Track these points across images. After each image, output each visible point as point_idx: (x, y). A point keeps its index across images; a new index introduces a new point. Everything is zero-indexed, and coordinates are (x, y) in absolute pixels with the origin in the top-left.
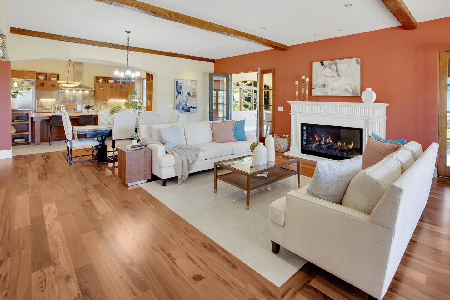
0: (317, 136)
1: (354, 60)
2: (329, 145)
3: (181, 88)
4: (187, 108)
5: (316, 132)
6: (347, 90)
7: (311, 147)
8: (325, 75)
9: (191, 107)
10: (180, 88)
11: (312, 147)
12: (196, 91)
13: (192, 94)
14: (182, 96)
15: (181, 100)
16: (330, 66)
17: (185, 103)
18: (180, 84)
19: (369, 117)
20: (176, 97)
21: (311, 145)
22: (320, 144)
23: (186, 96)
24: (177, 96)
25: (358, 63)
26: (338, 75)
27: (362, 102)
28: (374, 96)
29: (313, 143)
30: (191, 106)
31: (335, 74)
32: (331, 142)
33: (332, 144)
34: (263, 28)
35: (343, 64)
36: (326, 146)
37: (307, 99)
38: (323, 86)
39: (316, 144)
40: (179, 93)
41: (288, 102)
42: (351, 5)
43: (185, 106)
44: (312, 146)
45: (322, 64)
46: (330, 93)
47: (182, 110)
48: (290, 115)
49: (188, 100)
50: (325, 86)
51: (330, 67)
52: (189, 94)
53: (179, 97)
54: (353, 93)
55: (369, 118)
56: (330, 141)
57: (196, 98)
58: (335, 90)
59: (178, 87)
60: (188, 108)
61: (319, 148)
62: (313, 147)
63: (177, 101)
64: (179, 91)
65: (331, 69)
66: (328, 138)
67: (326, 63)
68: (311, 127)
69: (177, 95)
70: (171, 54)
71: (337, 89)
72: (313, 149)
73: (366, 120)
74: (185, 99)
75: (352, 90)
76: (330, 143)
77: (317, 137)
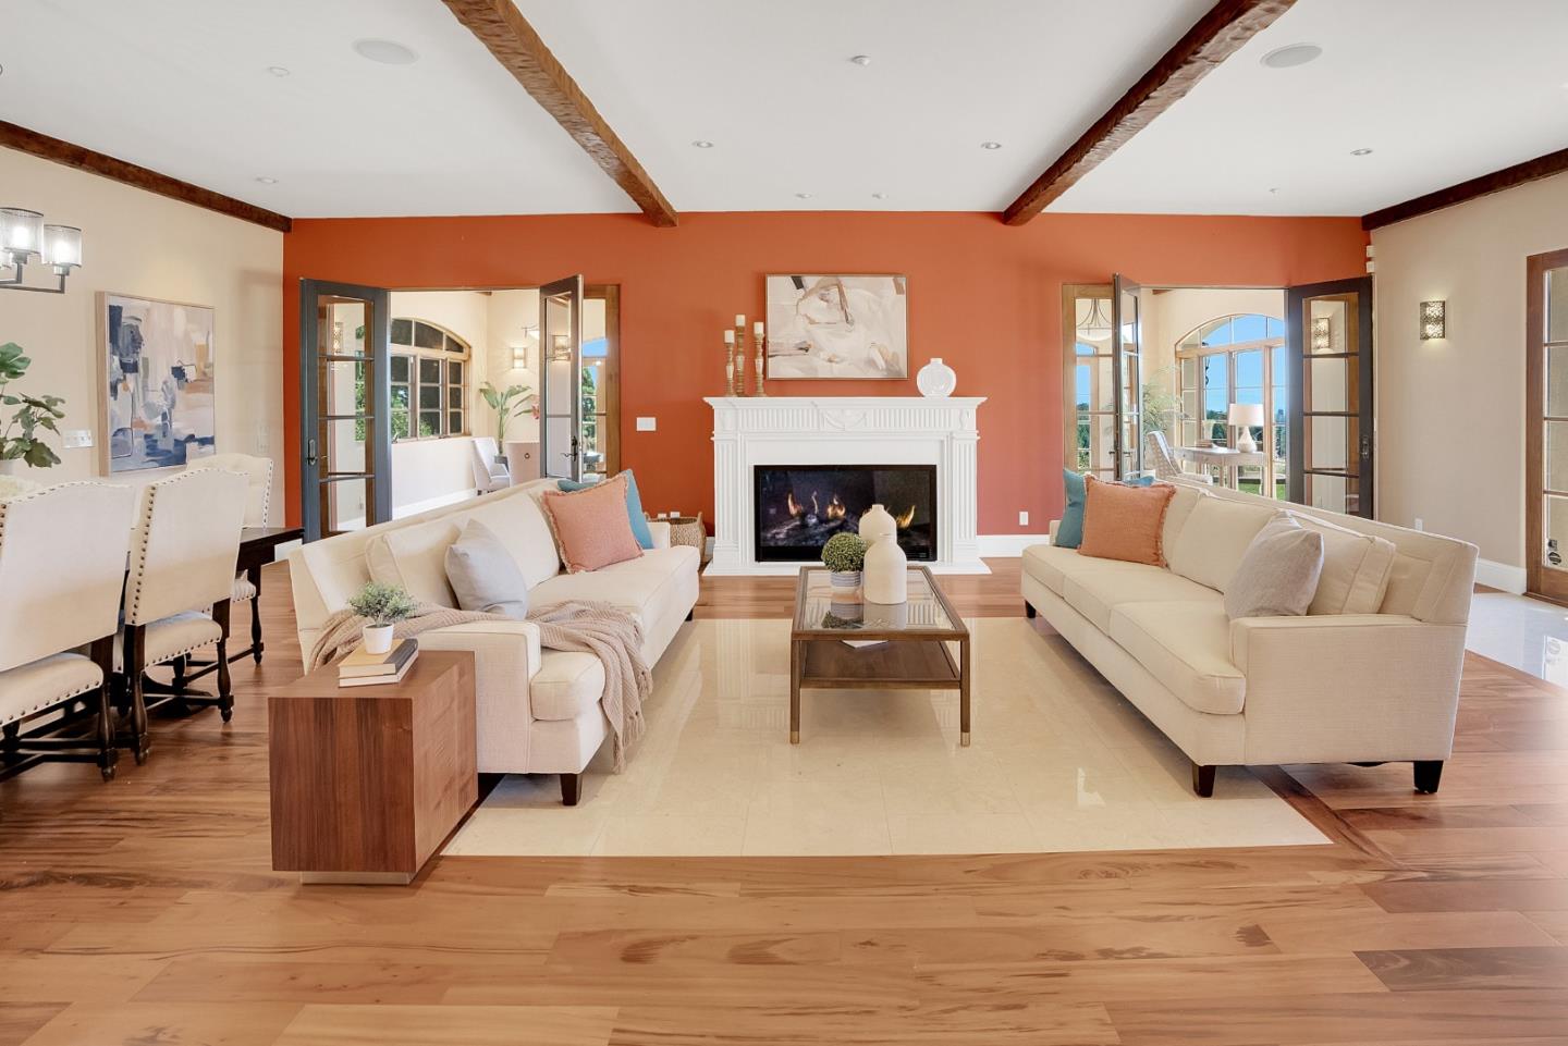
0: (792, 499)
1: (889, 280)
2: (832, 524)
3: (136, 341)
4: (170, 447)
5: (791, 486)
6: (871, 363)
7: (773, 537)
8: (808, 318)
9: (191, 438)
10: (134, 340)
11: (778, 537)
12: (211, 360)
13: (191, 373)
14: (145, 387)
15: (139, 404)
16: (823, 292)
17: (158, 420)
18: (134, 323)
19: (951, 433)
20: (114, 389)
21: (774, 531)
22: (804, 526)
23: (165, 383)
24: (120, 386)
25: (899, 290)
26: (847, 320)
27: (919, 395)
28: (950, 378)
29: (780, 524)
30: (191, 432)
31: (838, 315)
32: (841, 513)
33: (845, 521)
34: (704, 144)
35: (859, 290)
36: (822, 530)
37: (761, 390)
38: (801, 349)
39: (790, 527)
40: (129, 368)
41: (706, 399)
42: (998, 146)
43: (158, 436)
44: (778, 533)
45: (799, 284)
46: (825, 372)
47: (148, 454)
48: (713, 442)
49: (173, 405)
50: (807, 351)
51: (822, 295)
52: (178, 372)
53: (126, 388)
54: (888, 370)
55: (951, 437)
56: (839, 511)
57: (213, 392)
58: (837, 363)
59: (124, 338)
60: (177, 442)
61: (800, 537)
62: (781, 536)
63: (116, 409)
64: (125, 360)
65: (827, 301)
66: (832, 503)
67: (810, 281)
68: (773, 474)
69: (118, 381)
70: (79, 157)
71: (842, 361)
72: (780, 543)
73: (942, 442)
74: (158, 399)
75: (886, 362)
76: (835, 517)
77: (794, 503)
